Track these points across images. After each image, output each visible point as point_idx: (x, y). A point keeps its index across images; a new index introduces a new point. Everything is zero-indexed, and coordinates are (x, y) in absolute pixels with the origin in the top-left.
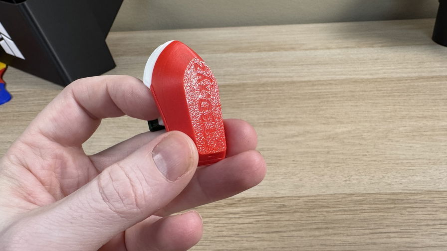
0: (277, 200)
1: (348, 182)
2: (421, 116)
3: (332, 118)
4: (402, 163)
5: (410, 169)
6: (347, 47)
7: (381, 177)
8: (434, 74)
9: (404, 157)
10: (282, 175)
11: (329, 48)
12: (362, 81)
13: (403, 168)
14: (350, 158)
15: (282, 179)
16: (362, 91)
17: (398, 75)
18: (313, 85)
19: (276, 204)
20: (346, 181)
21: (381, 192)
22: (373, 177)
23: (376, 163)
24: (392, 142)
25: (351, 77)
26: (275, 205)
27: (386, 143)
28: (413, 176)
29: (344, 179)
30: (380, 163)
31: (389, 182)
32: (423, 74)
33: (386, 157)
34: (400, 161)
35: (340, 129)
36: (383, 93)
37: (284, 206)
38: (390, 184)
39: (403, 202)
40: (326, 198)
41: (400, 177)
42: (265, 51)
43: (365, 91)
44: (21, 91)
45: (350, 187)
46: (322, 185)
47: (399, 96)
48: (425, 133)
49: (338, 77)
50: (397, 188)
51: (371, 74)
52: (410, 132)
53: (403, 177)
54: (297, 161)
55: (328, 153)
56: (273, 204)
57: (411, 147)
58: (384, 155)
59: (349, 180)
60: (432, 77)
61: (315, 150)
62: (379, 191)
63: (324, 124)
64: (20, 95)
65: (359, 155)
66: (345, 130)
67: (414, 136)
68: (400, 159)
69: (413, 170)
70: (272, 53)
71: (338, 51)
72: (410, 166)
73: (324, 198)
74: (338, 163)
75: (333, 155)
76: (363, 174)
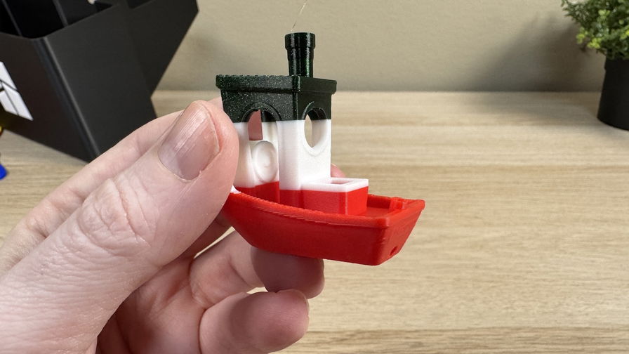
0: (409, 335)
1: (510, 310)
2: (599, 219)
3: (476, 218)
4: (584, 284)
5: (596, 294)
6: (486, 124)
7: (557, 303)
8: (608, 164)
9: (585, 275)
10: (413, 297)
11: (460, 124)
12: (512, 169)
13: (586, 291)
14: (508, 276)
15: (414, 303)
16: (514, 183)
17: (560, 163)
18: (445, 172)
19: (408, 340)
20: (507, 308)
21: (561, 325)
22: (546, 303)
23: (547, 283)
24: (565, 253)
25: (497, 163)
26: (407, 343)
27: (557, 255)
28: (602, 303)
29: (505, 306)
30: (551, 284)
31: (569, 311)
32: (594, 163)
33: (559, 275)
34: (580, 282)
35: (490, 234)
36: (543, 186)
37: (420, 344)
38: (570, 315)
39: (593, 341)
40: (482, 333)
41: (584, 304)
42: (373, 124)
43: (518, 183)
44: (22, 166)
45: (513, 317)
46: (472, 314)
47: (566, 190)
48: (609, 243)
49: (478, 163)
50: (582, 321)
51: (522, 161)
52: (588, 241)
53: (588, 304)
54: (433, 278)
55: (477, 267)
56: (404, 340)
57: (593, 261)
58: (557, 272)
59: (512, 308)
60: (606, 168)
61: (457, 263)
62: (557, 325)
63: (466, 226)
64: (20, 171)
65: (521, 271)
66: (496, 235)
67: (594, 246)
68: (579, 279)
69: (601, 294)
70: (382, 128)
71: (475, 128)
72: (595, 289)
73: (478, 333)
74: (492, 282)
75: (484, 271)
76: (531, 299)
